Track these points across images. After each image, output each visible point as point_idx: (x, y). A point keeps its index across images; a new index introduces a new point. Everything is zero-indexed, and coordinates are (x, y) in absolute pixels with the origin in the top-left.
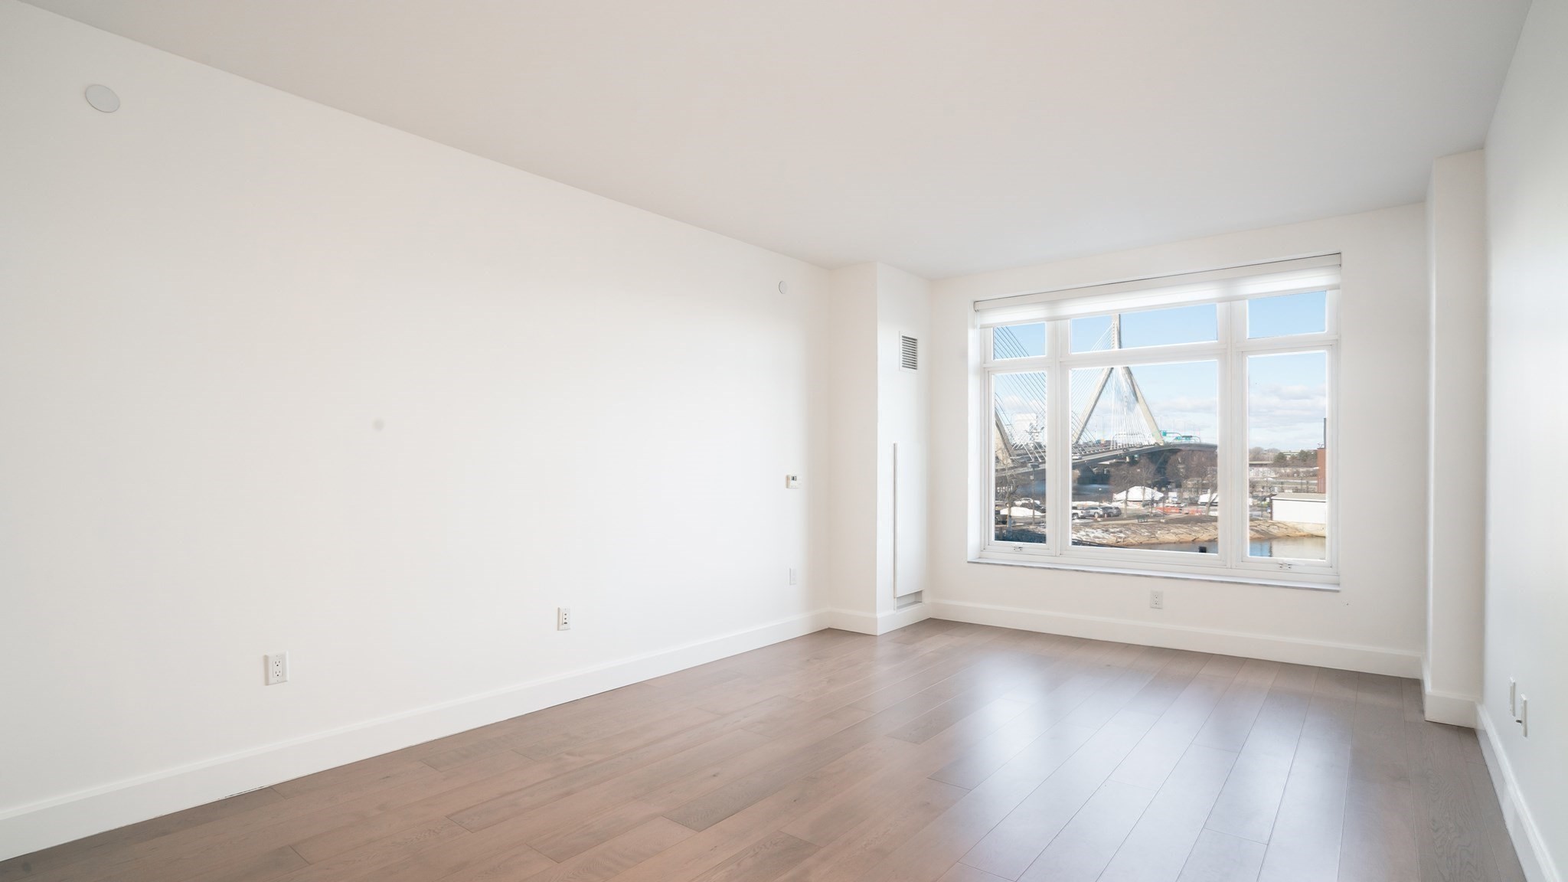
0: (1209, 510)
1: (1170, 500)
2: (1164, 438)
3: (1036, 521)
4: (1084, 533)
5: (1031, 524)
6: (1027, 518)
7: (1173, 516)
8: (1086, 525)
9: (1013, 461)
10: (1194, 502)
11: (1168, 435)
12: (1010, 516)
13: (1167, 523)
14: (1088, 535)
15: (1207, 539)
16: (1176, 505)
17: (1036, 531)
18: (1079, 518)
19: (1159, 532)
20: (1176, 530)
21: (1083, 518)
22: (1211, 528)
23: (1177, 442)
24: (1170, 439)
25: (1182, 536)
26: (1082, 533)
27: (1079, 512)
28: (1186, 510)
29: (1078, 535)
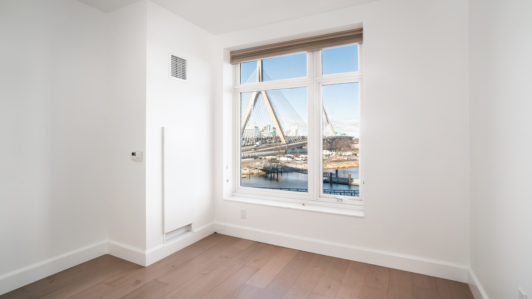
0: (344, 158)
1: (333, 155)
2: (336, 134)
3: (288, 162)
4: (304, 166)
5: (286, 163)
6: (286, 161)
7: (333, 159)
8: (305, 163)
9: (286, 142)
10: (341, 155)
11: (338, 133)
12: (280, 160)
13: (330, 162)
14: (305, 166)
15: (342, 167)
16: (335, 156)
17: (288, 166)
18: (303, 161)
19: (328, 165)
20: (332, 164)
21: (305, 160)
22: (344, 164)
23: (341, 136)
24: (338, 135)
25: (334, 166)
26: (303, 165)
27: (303, 158)
28: (338, 158)
29: (302, 166)
